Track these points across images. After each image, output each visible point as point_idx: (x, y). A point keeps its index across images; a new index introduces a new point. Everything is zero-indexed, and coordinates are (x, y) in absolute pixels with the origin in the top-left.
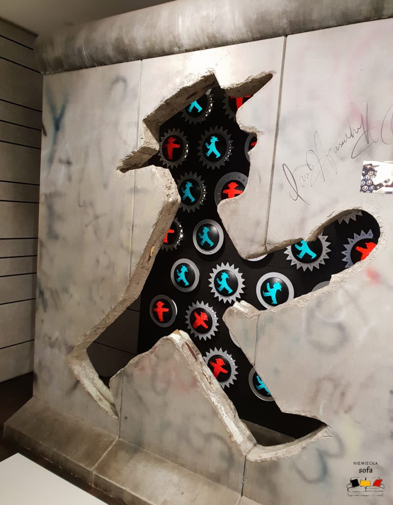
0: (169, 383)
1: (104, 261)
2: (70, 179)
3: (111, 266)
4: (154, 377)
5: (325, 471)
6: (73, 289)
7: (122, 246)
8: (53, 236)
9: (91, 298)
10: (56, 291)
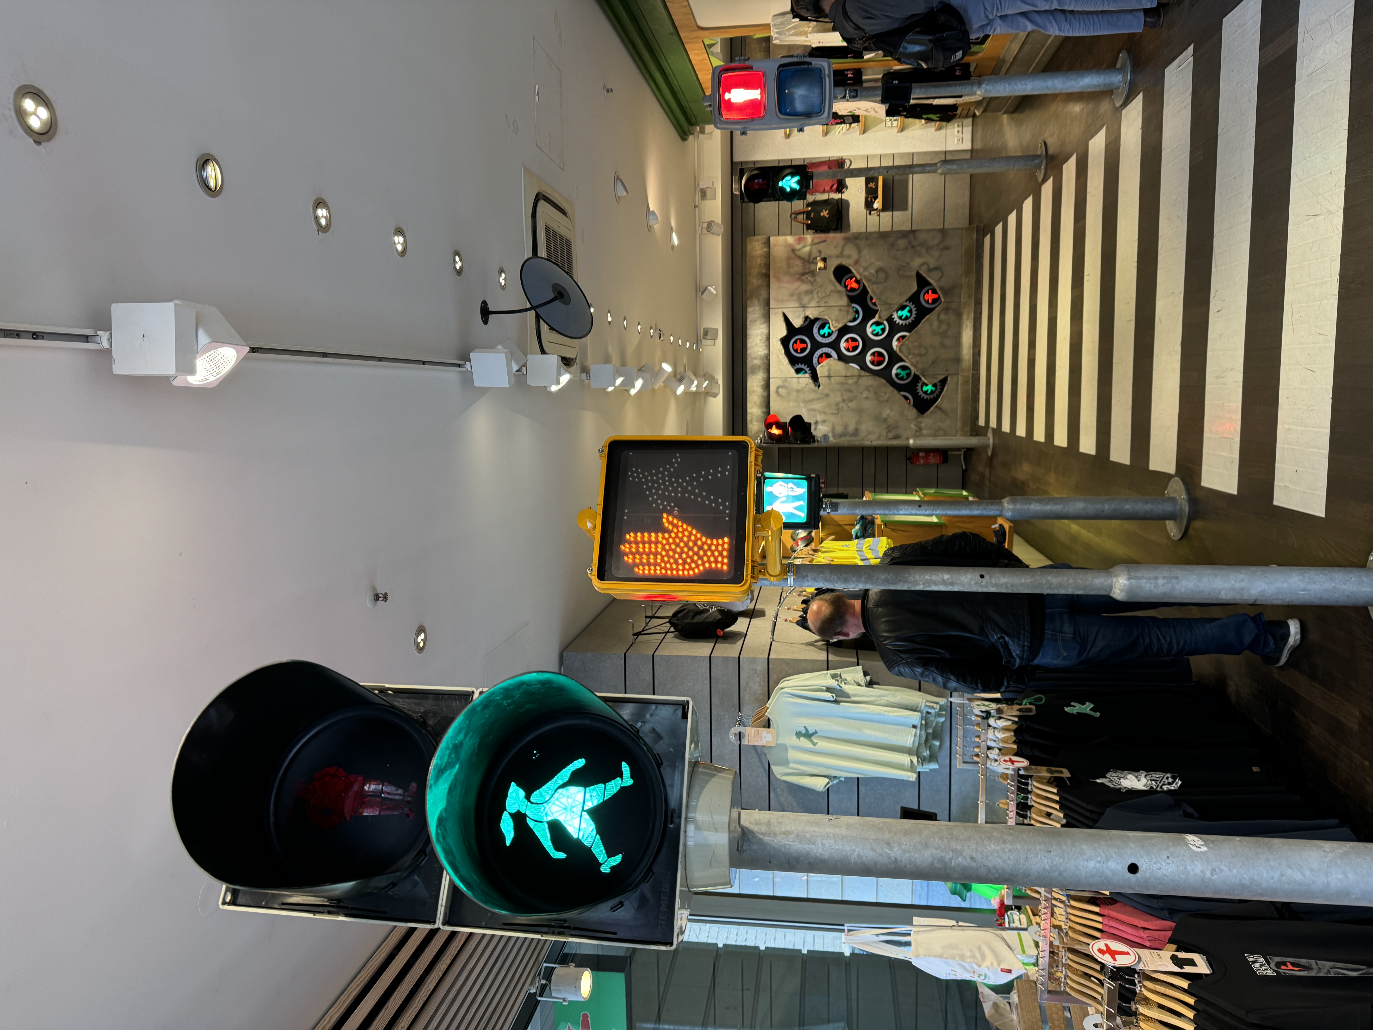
0: (920, 346)
1: (865, 394)
2: (824, 421)
3: (867, 388)
4: (920, 355)
5: (936, 269)
6: (884, 415)
7: (857, 382)
8: (856, 432)
9: (887, 401)
10: (888, 428)
